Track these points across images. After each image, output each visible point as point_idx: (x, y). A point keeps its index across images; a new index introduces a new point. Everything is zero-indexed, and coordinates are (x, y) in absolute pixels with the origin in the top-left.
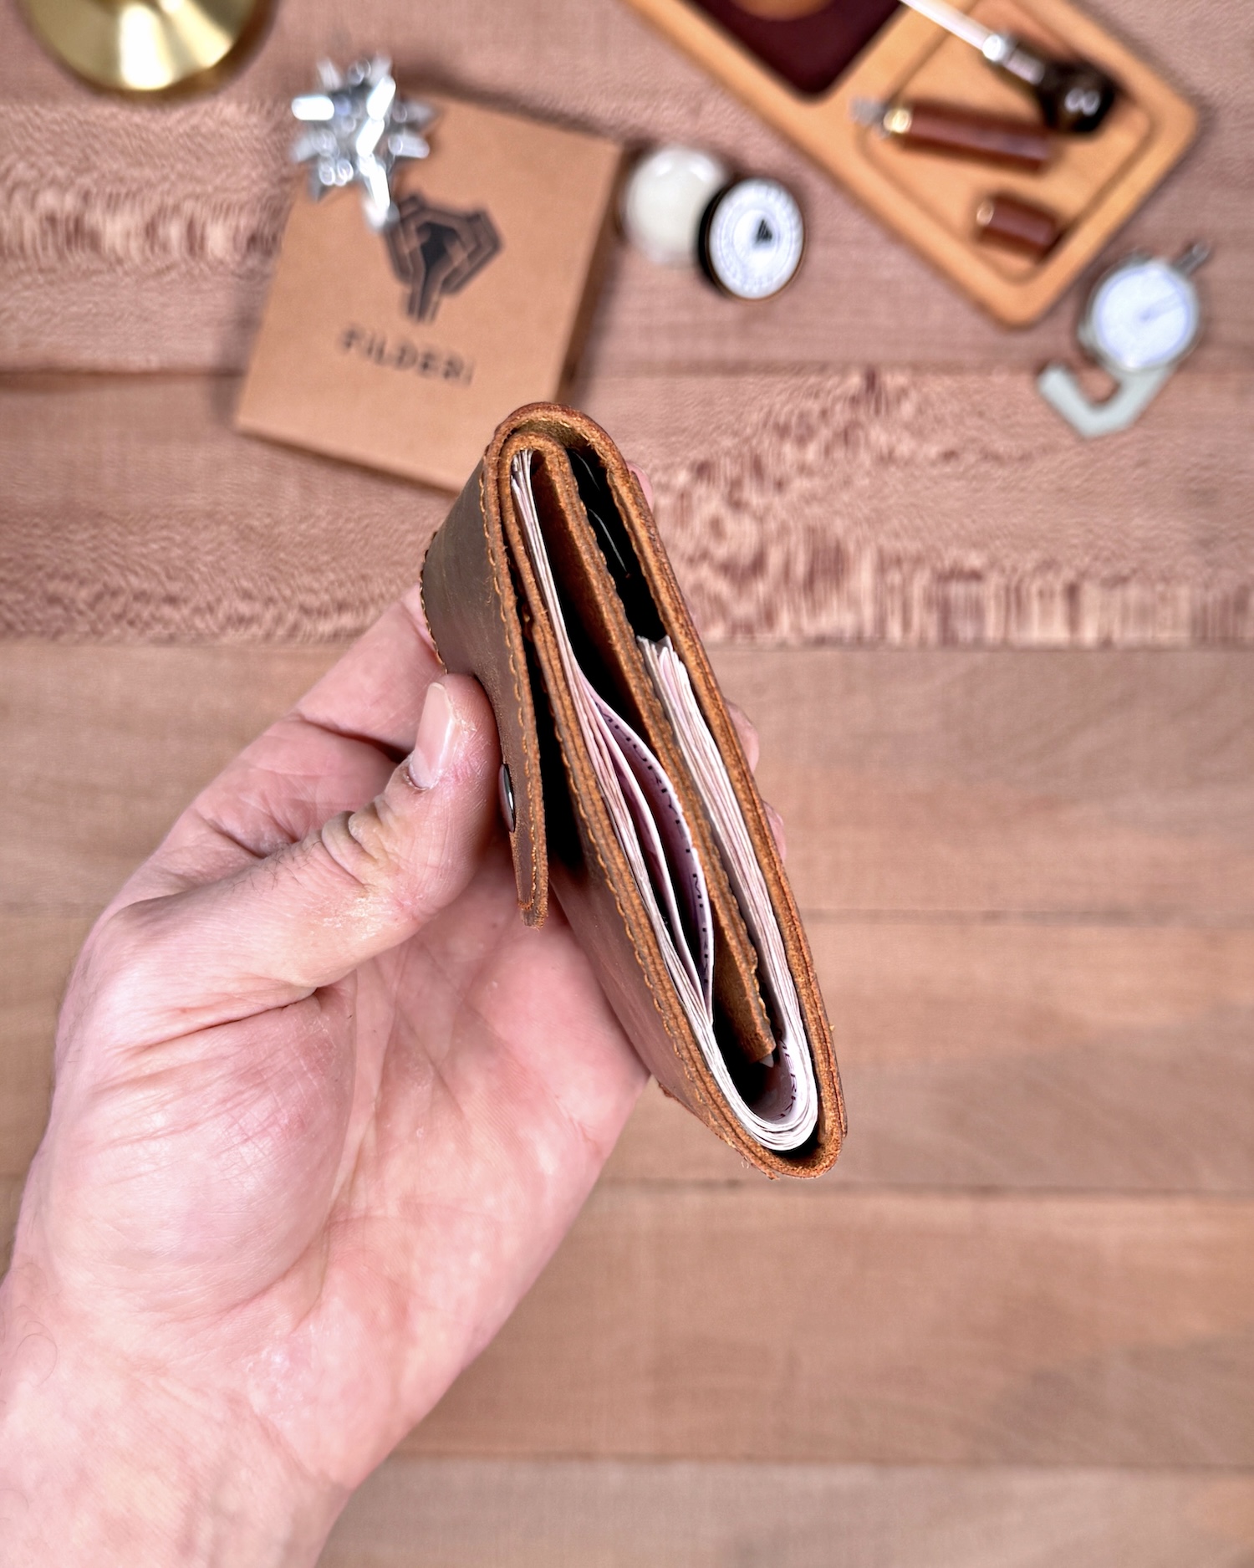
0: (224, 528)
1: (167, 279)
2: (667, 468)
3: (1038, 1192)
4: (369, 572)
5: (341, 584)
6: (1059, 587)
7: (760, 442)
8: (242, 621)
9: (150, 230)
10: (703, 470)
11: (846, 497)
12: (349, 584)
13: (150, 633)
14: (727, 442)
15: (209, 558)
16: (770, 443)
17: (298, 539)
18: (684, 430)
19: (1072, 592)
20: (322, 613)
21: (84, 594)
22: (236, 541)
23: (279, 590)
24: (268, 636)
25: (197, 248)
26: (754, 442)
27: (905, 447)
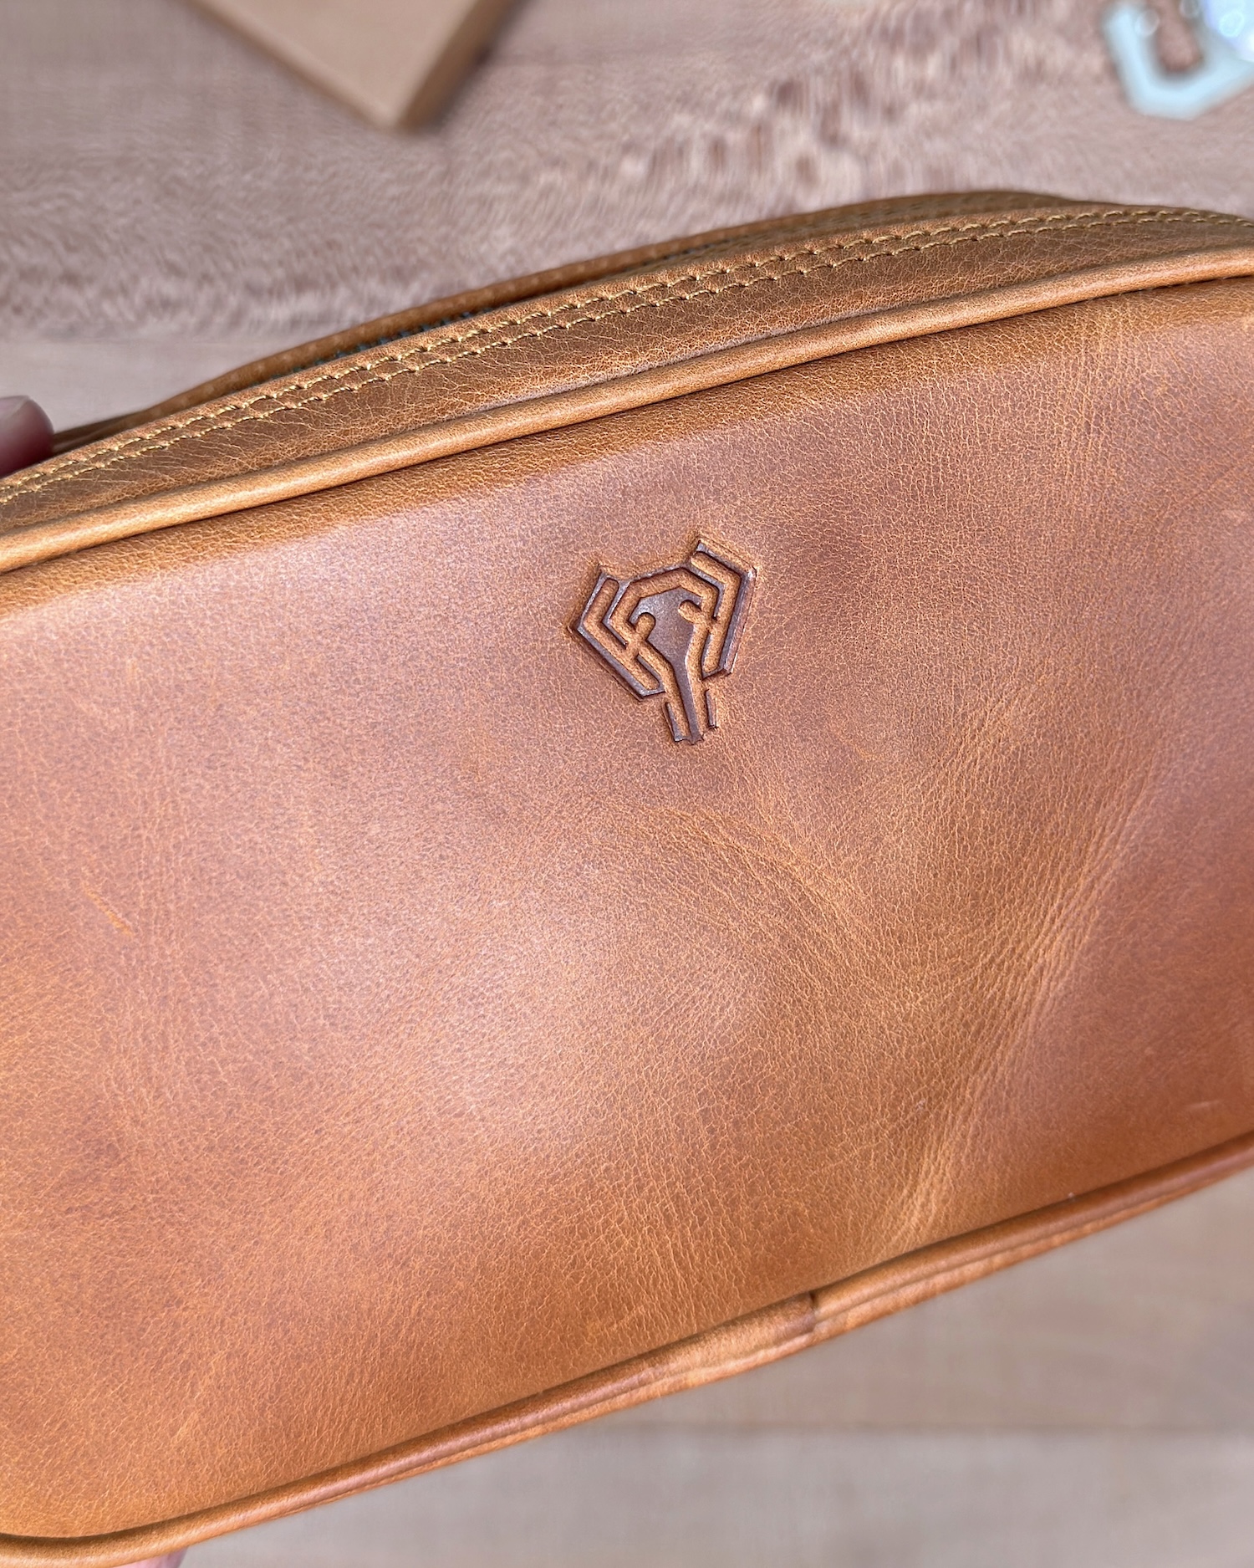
0: (140, 180)
2: (736, 92)
4: (338, 236)
5: (300, 254)
7: (863, 55)
10: (786, 94)
11: (979, 127)
12: (311, 256)
13: (43, 325)
14: (819, 55)
15: (122, 221)
16: (877, 56)
17: (241, 194)
18: (761, 40)
20: (275, 292)
22: (157, 200)
23: (216, 263)
24: (204, 325)
26: (855, 54)
27: (1060, 56)
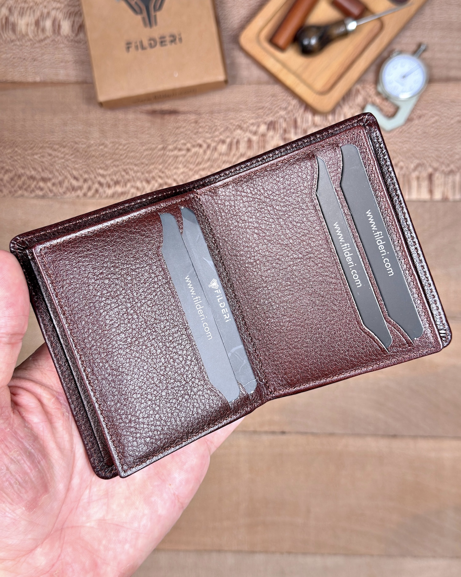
0: (65, 149)
1: (43, 44)
3: (415, 437)
4: (127, 167)
6: (425, 174)
7: (296, 112)
8: (74, 189)
9: (37, 23)
10: (271, 125)
12: (119, 174)
13: (34, 194)
14: (282, 113)
16: (300, 113)
17: (98, 154)
18: (263, 108)
19: (430, 177)
20: (108, 186)
21: (6, 178)
22: (72, 155)
23: (89, 176)
24: (85, 195)
25: (56, 31)
26: (293, 112)
